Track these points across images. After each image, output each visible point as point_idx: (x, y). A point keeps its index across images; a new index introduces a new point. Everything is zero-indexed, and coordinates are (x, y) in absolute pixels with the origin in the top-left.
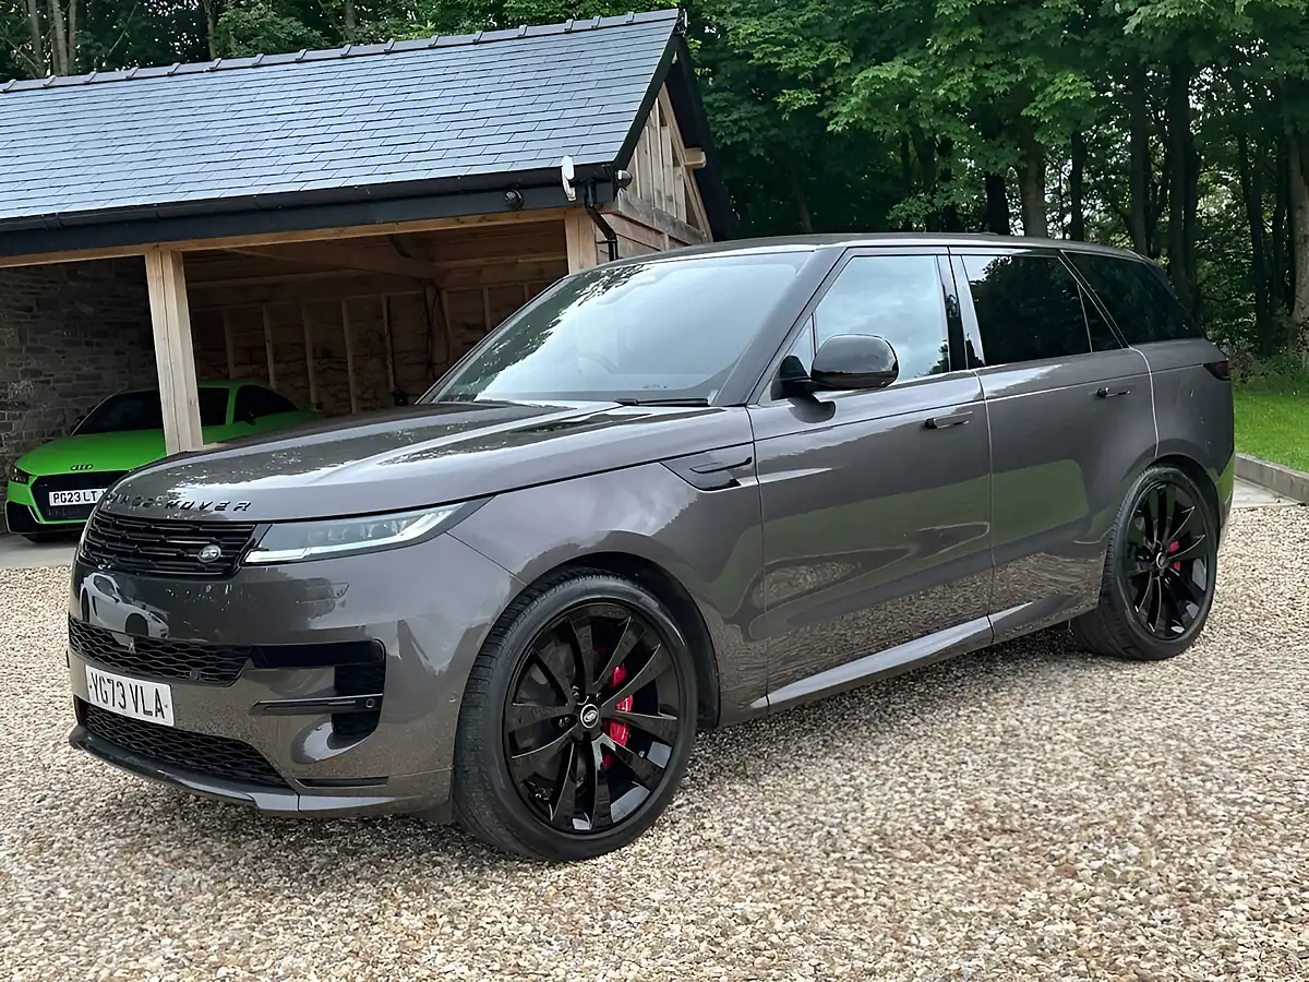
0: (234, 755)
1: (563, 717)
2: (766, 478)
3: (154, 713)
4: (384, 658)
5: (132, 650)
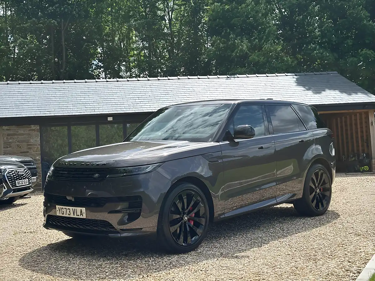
0: (102, 225)
1: (180, 218)
2: (225, 160)
3: (80, 215)
4: (142, 199)
5: (73, 200)
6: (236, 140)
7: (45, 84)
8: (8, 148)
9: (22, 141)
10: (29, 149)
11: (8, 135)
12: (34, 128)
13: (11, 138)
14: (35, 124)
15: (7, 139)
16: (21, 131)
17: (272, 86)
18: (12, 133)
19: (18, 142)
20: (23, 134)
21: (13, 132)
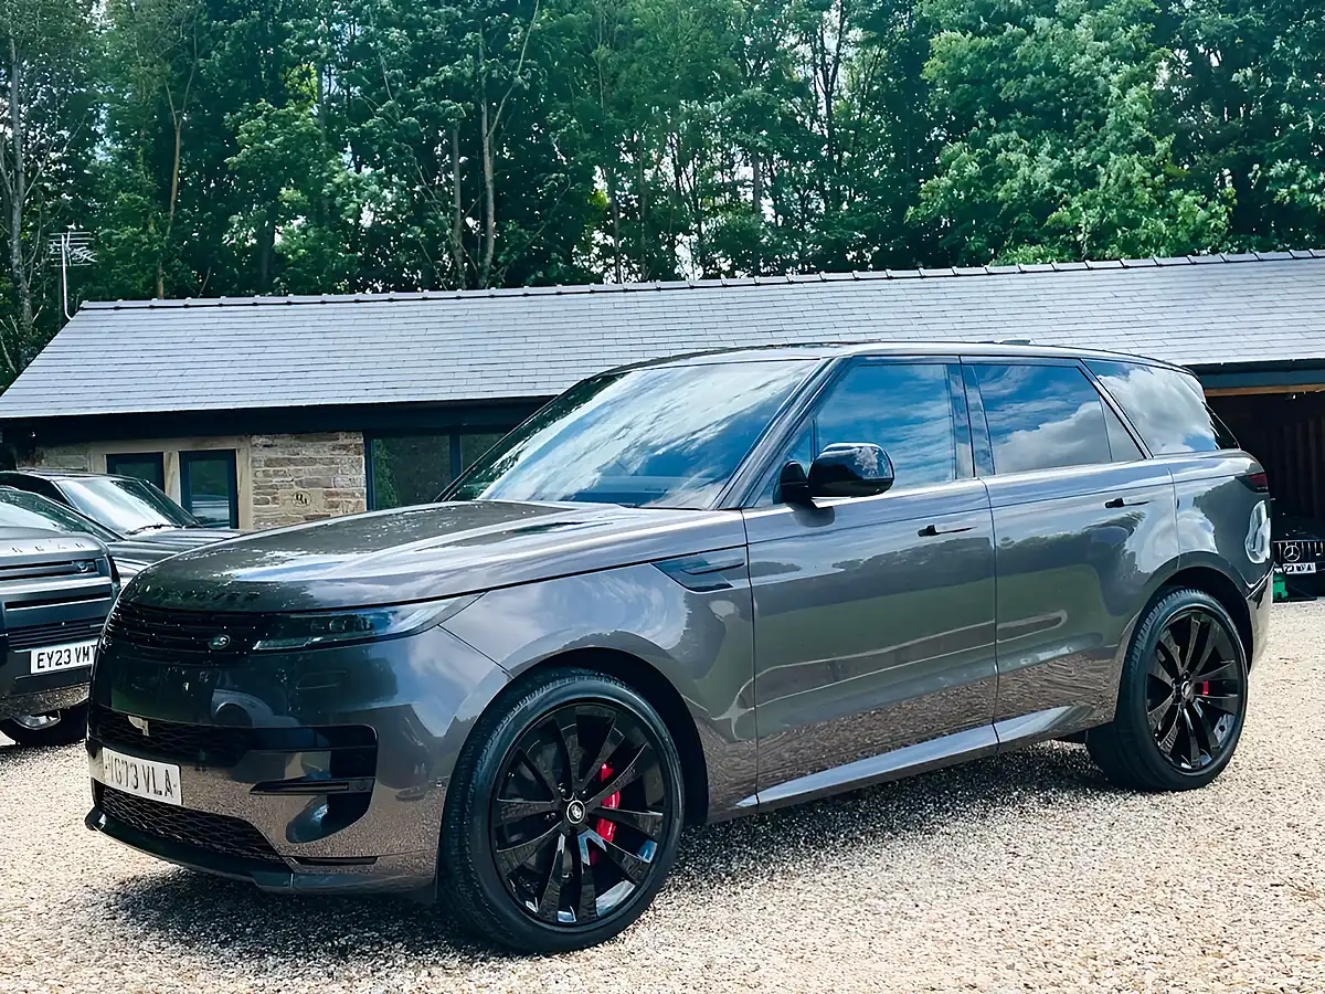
0: (237, 834)
1: (549, 813)
2: (757, 581)
3: (163, 793)
4: (375, 743)
5: (146, 733)
6: (821, 503)
7: (400, 303)
8: (268, 503)
9: (311, 484)
10: (332, 507)
11: (270, 462)
12: (346, 442)
13: (276, 474)
14: (349, 430)
15: (265, 476)
16: (308, 451)
17: (1135, 299)
18: (280, 455)
19: (300, 483)
20: (312, 461)
21: (283, 453)
